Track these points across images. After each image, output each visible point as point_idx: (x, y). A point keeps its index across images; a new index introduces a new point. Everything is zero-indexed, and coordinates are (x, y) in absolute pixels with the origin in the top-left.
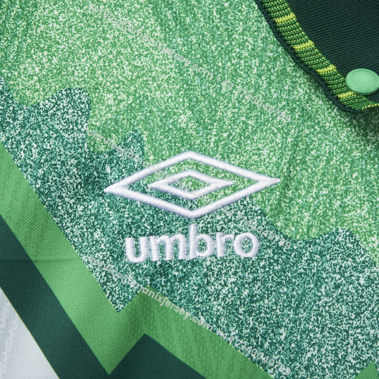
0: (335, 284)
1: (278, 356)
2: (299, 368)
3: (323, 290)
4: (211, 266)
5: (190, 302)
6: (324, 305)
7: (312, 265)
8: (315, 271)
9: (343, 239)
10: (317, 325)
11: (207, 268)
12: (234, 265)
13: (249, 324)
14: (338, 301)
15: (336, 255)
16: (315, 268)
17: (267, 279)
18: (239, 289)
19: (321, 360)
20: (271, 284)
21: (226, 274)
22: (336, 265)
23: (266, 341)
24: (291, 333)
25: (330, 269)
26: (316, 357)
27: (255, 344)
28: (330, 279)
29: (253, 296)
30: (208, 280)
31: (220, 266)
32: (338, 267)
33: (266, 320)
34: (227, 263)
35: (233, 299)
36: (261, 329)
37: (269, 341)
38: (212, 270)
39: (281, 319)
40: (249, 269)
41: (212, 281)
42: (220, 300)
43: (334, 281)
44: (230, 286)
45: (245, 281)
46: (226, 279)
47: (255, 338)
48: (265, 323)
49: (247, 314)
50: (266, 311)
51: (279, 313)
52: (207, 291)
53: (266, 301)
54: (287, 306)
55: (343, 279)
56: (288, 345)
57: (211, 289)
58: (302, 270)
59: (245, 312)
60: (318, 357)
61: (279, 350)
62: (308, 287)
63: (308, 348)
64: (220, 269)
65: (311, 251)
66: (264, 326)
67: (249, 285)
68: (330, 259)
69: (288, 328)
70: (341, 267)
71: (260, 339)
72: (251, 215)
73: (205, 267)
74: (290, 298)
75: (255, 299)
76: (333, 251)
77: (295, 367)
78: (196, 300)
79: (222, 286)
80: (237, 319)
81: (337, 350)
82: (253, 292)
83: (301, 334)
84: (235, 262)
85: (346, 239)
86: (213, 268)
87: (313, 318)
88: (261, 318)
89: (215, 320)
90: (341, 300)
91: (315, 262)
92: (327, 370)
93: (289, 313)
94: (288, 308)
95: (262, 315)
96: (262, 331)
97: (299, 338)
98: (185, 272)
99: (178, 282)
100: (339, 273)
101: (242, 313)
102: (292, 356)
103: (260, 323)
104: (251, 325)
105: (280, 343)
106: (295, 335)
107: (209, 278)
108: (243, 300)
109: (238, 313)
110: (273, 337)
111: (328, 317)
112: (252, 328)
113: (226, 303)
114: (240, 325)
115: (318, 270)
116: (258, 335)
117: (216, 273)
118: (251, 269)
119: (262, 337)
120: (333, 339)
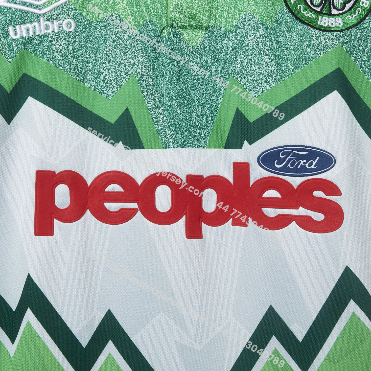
0: (113, 40)
1: (89, 77)
2: (100, 81)
3: (108, 43)
4: (52, 36)
5: (44, 55)
6: (109, 50)
7: (102, 32)
8: (103, 35)
9: (115, 19)
10: (106, 60)
11: (51, 38)
12: (64, 35)
13: (74, 63)
14: (115, 48)
15: (113, 26)
16: (103, 34)
17: (81, 41)
18: (67, 46)
19: (109, 76)
20: (83, 43)
21: (60, 40)
22: (113, 31)
23: (83, 70)
24: (94, 65)
25: (110, 33)
26: (107, 75)
27: (78, 72)
28: (111, 38)
29: (74, 49)
30: (52, 43)
31: (57, 36)
32: (114, 32)
33: (82, 60)
34: (60, 35)
35: (65, 51)
36: (80, 64)
37: (84, 70)
38: (53, 39)
39: (89, 59)
40: (71, 37)
41: (54, 44)
42: (59, 52)
43: (112, 39)
44: (63, 45)
45: (70, 42)
46: (60, 42)
47: (77, 69)
48: (82, 62)
49: (72, 58)
50: (82, 56)
51: (88, 56)
52: (52, 49)
53: (81, 51)
54: (92, 53)
55: (116, 37)
56: (93, 71)
57: (54, 48)
58: (97, 35)
59: (71, 57)
60: (108, 75)
61: (89, 74)
62: (100, 43)
63: (103, 72)
64: (57, 38)
65: (100, 26)
66: (81, 63)
67: (72, 44)
68: (110, 29)
69: (93, 63)
70: (115, 32)
71: (80, 70)
72: (70, 10)
73: (50, 37)
74: (92, 49)
75: (76, 50)
76: (111, 25)
77: (98, 81)
78: (47, 53)
79: (59, 46)
80: (68, 61)
81: (117, 71)
82: (75, 47)
83: (99, 66)
84: (64, 34)
85: (116, 18)
86: (54, 38)
87: (104, 57)
88: (79, 59)
89: (57, 62)
90: (117, 47)
91: (103, 31)
92: (113, 80)
93: (92, 56)
94: (92, 54)
95: (80, 58)
96: (80, 66)
97: (98, 67)
98: (40, 41)
99: (38, 46)
100: (115, 35)
101: (70, 57)
102: (96, 76)
103: (79, 62)
104: (75, 63)
105: (90, 70)
106: (97, 66)
107: (52, 42)
108: (70, 52)
109: (68, 58)
110: (86, 68)
111: (111, 56)
112: (76, 64)
113: (62, 54)
114: (70, 63)
115: (104, 34)
116: (79, 68)
117: (55, 40)
118: (73, 36)
119: (81, 68)
120: (114, 66)
